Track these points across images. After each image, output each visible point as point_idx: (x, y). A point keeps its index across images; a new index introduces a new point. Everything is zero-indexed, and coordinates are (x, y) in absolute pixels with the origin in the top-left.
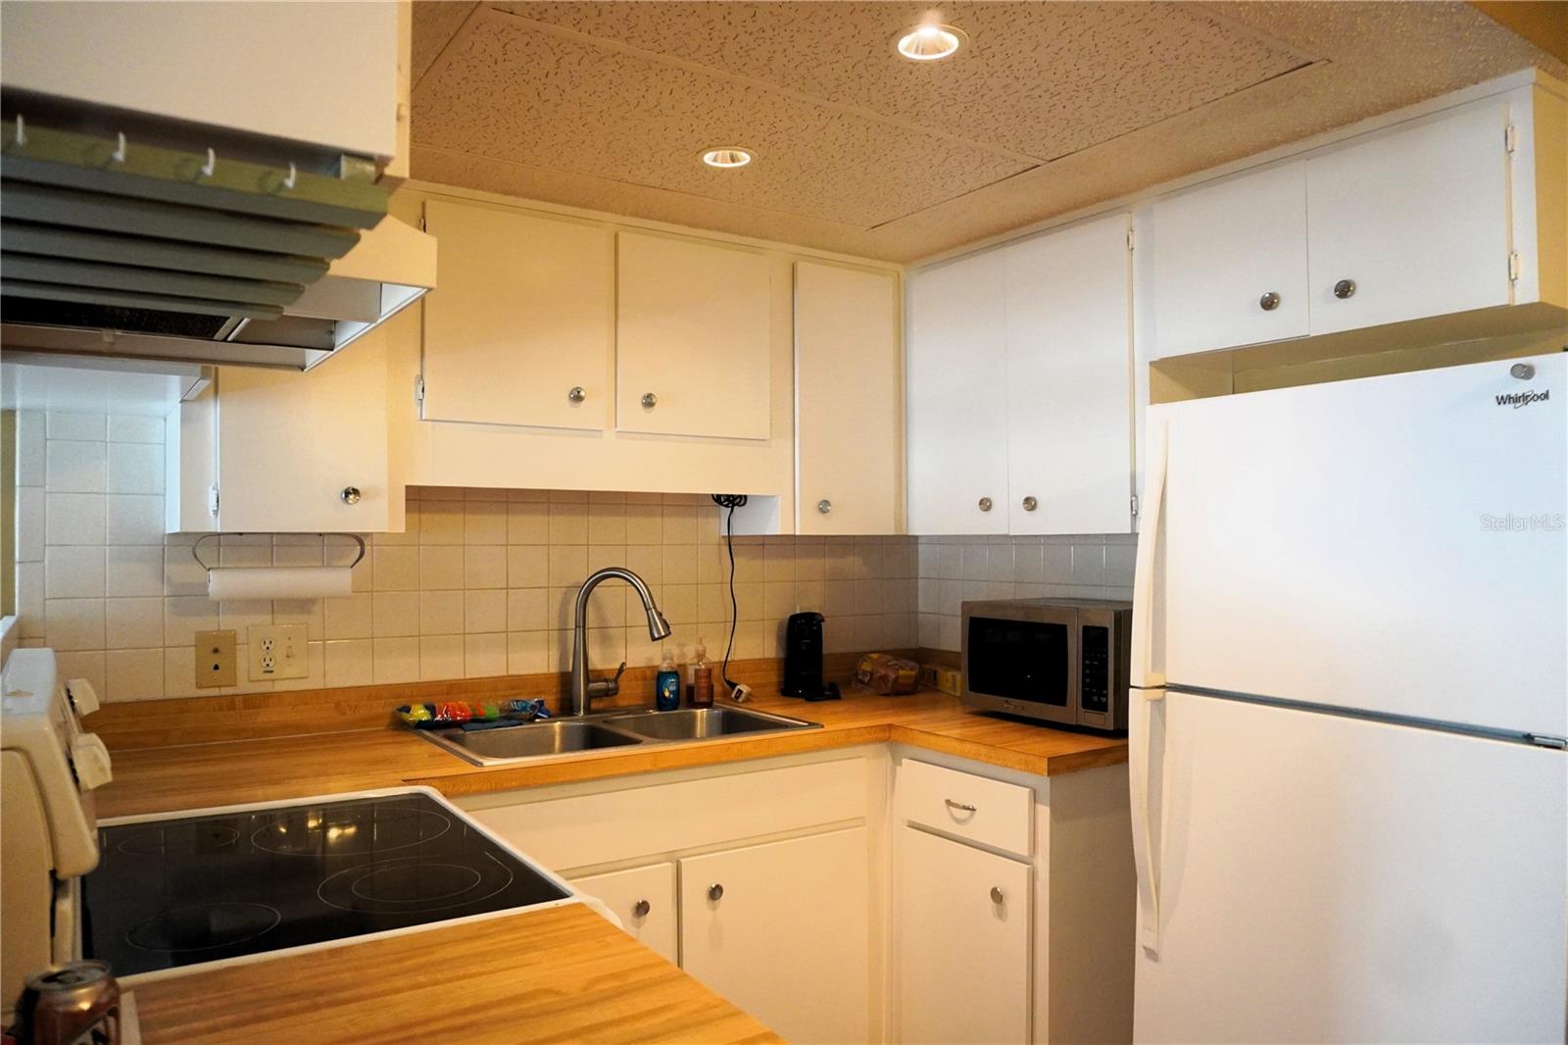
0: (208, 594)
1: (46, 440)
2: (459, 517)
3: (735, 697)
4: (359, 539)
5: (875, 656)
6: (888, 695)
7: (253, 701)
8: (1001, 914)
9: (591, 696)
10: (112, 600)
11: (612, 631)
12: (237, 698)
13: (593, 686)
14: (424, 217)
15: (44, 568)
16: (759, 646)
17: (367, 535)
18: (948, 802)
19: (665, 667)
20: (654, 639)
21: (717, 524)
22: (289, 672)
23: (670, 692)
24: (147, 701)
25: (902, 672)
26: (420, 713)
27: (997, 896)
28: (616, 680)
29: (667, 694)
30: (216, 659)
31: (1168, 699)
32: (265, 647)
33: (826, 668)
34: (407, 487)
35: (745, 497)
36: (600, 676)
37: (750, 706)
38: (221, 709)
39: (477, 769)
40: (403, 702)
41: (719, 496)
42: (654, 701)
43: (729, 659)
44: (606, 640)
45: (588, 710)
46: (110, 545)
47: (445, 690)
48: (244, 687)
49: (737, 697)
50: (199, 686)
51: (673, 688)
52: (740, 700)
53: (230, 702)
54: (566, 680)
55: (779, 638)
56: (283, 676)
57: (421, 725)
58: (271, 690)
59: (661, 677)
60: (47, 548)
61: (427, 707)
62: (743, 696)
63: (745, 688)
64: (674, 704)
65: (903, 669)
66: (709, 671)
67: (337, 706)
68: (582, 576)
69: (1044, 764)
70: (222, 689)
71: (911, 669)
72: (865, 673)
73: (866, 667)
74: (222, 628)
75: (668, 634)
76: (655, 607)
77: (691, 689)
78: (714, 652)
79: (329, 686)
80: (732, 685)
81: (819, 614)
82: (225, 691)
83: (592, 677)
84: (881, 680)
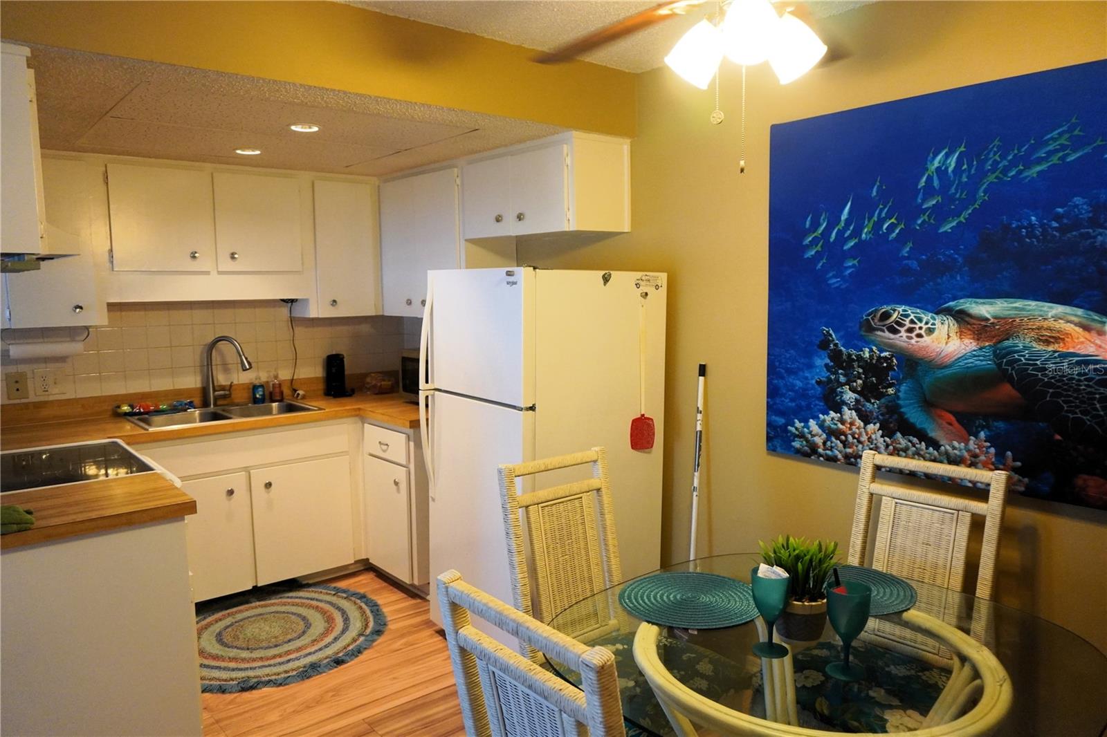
0: (9, 356)
3: (295, 397)
4: (87, 328)
5: (373, 375)
6: (377, 394)
7: (38, 405)
8: (398, 490)
9: (216, 399)
11: (230, 366)
12: (30, 404)
13: (217, 393)
14: (106, 172)
16: (313, 371)
17: (90, 326)
18: (380, 442)
19: (257, 382)
20: (244, 370)
21: (284, 311)
22: (56, 391)
23: (260, 395)
25: (383, 383)
26: (126, 408)
27: (396, 483)
28: (229, 390)
29: (258, 396)
30: (17, 386)
31: (436, 395)
32: (42, 380)
33: (347, 381)
34: (107, 303)
35: (299, 299)
36: (223, 388)
37: (305, 401)
38: (22, 409)
39: (143, 432)
40: (116, 404)
42: (252, 399)
43: (295, 378)
44: (226, 369)
45: (215, 405)
47: (138, 397)
48: (32, 398)
49: (297, 397)
50: (9, 399)
51: (261, 393)
52: (298, 399)
53: (27, 405)
54: (204, 391)
55: (323, 368)
56: (53, 393)
57: (126, 414)
58: (47, 400)
59: (255, 388)
61: (129, 406)
62: (300, 397)
63: (301, 392)
64: (263, 400)
66: (280, 385)
67: (83, 406)
68: (210, 339)
69: (408, 424)
71: (389, 381)
72: (368, 383)
73: (368, 380)
74: (19, 372)
75: (251, 368)
76: (244, 355)
77: (271, 393)
78: (285, 375)
79: (78, 397)
80: (295, 391)
81: (342, 355)
82: (23, 401)
83: (217, 388)
84: (375, 386)
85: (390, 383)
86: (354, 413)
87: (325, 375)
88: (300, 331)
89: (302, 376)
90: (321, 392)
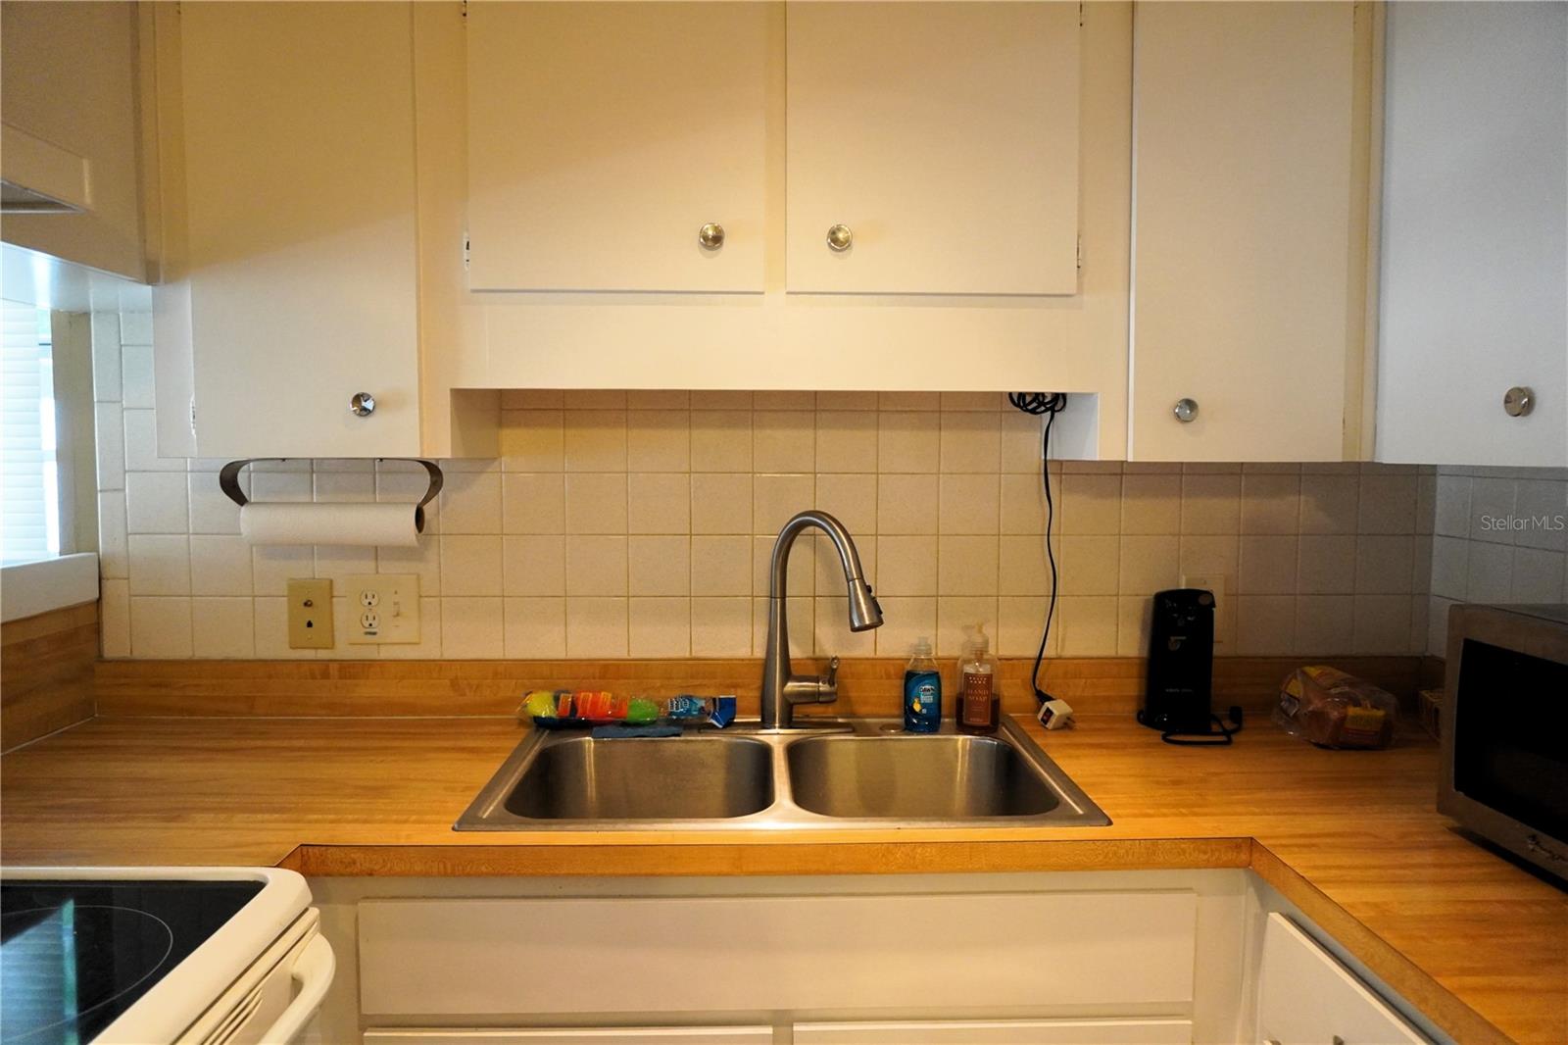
1: (121, 346)
2: (621, 432)
3: (1042, 719)
5: (1313, 671)
7: (353, 670)
9: (789, 703)
10: (195, 536)
12: (331, 665)
13: (792, 684)
15: (125, 496)
16: (1107, 636)
20: (854, 630)
21: (1023, 441)
22: (396, 635)
23: (924, 706)
24: (236, 661)
25: (1352, 711)
26: (540, 705)
28: (832, 679)
29: (917, 707)
30: (308, 614)
32: (366, 602)
33: (1216, 680)
34: (452, 390)
35: (1064, 396)
38: (313, 677)
41: (1022, 395)
42: (901, 717)
43: (1048, 652)
46: (192, 471)
47: (597, 675)
48: (343, 651)
49: (1045, 721)
50: (288, 646)
51: (928, 698)
52: (1050, 725)
53: (322, 670)
55: (1143, 630)
56: (388, 641)
57: (540, 723)
58: (375, 656)
59: (911, 679)
60: (127, 475)
61: (555, 699)
62: (1053, 720)
63: (1060, 707)
65: (1357, 704)
66: (994, 674)
67: (454, 684)
70: (319, 651)
71: (1377, 707)
72: (1292, 699)
73: (1295, 688)
74: (316, 577)
75: (879, 621)
76: (861, 578)
77: (960, 702)
78: (1014, 640)
79: (447, 656)
80: (1043, 698)
81: (1209, 594)
82: (323, 654)
83: (795, 671)
84: (1318, 716)
85: (1380, 713)
86: (1230, 856)
87: (1145, 654)
88: (1071, 505)
89: (1070, 651)
90: (1130, 709)
